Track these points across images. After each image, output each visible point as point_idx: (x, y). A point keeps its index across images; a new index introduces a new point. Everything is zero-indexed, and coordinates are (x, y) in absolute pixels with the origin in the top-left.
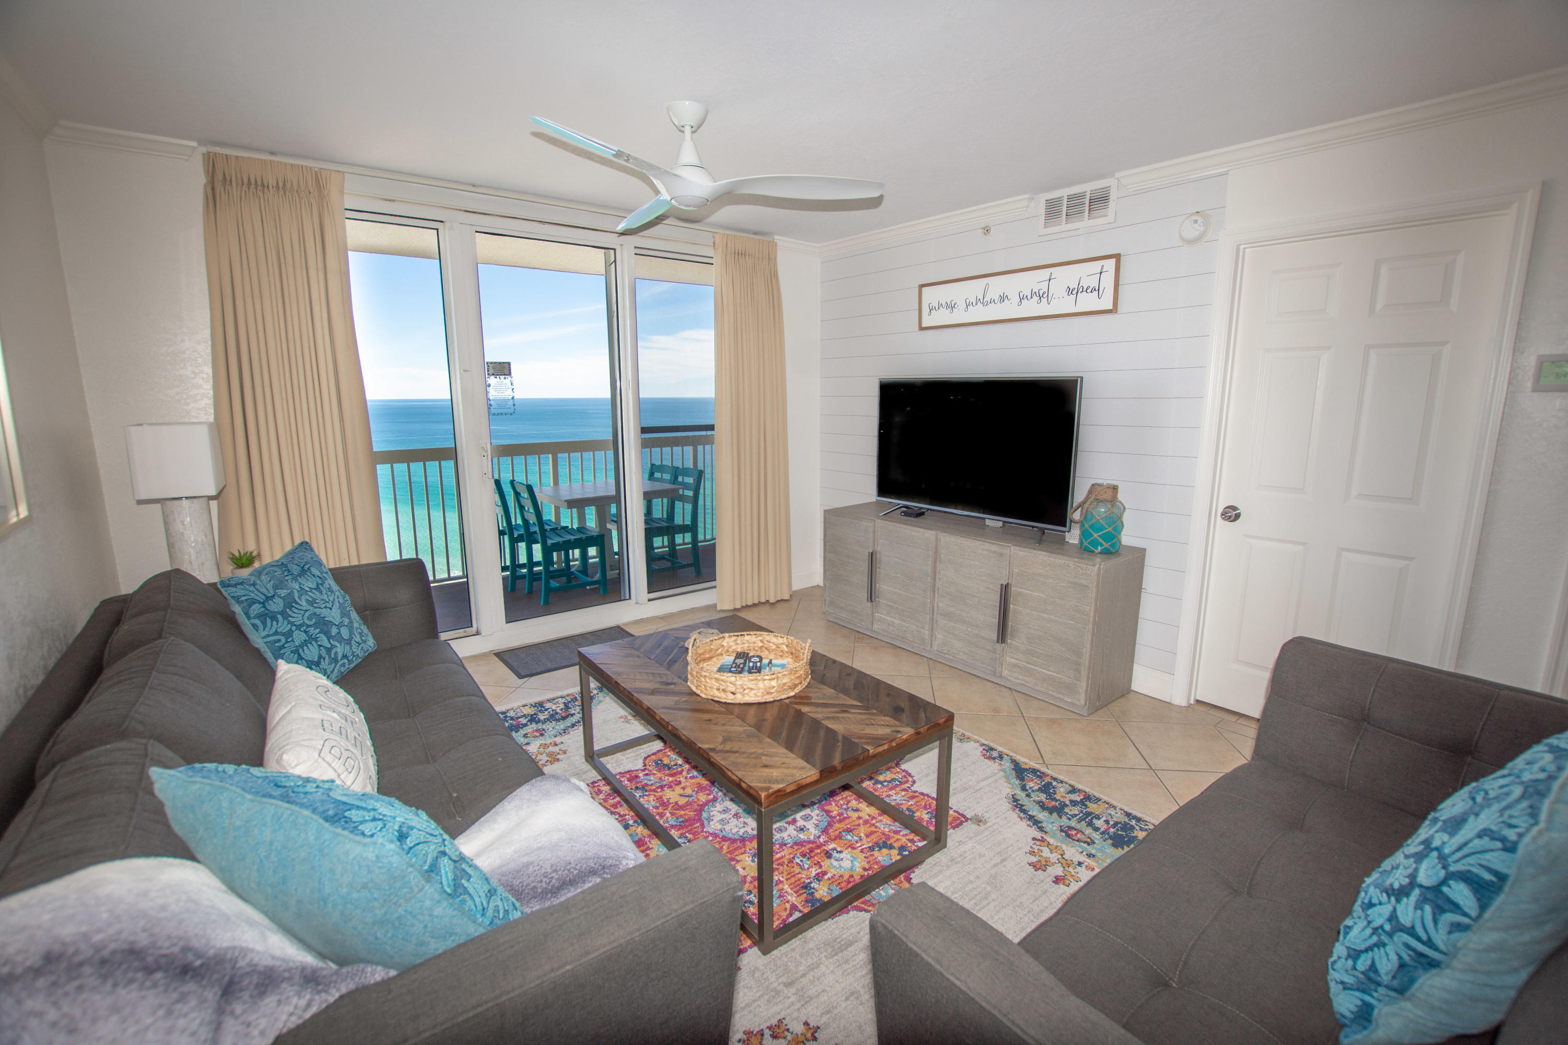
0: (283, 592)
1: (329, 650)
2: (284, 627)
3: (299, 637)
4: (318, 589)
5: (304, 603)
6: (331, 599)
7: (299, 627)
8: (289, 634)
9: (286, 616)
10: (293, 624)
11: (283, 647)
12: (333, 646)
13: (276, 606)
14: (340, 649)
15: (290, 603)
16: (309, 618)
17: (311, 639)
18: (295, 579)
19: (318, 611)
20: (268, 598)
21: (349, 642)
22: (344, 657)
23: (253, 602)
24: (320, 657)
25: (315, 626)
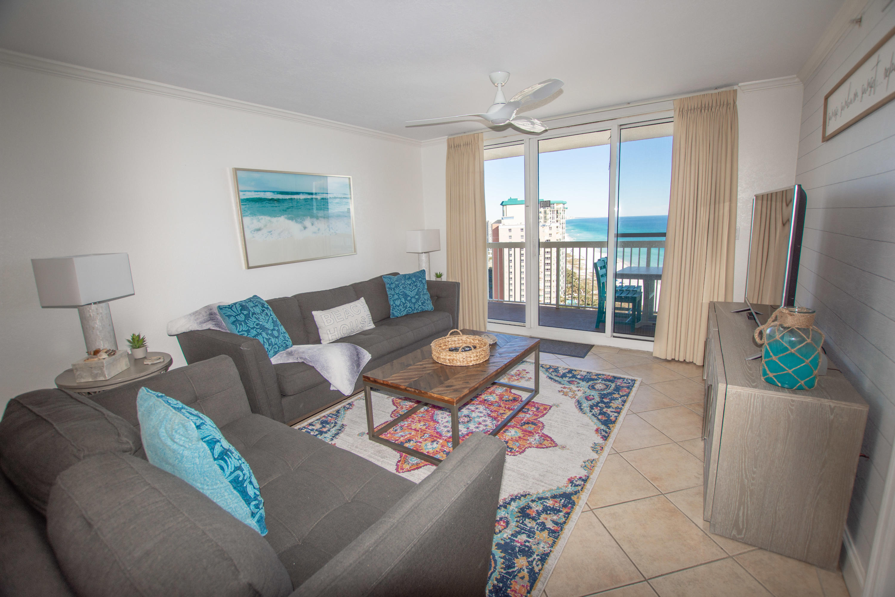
0: (397, 283)
1: (404, 304)
2: (393, 293)
3: (396, 297)
4: (410, 285)
5: (401, 287)
6: (414, 288)
7: (396, 294)
8: (393, 295)
9: (394, 290)
10: (395, 292)
11: (391, 298)
12: (406, 303)
13: (393, 286)
14: (409, 305)
15: (397, 286)
16: (401, 292)
17: (399, 298)
18: (405, 280)
19: (405, 291)
20: (392, 283)
21: (414, 304)
22: (409, 307)
23: (388, 284)
24: (400, 304)
25: (402, 295)
